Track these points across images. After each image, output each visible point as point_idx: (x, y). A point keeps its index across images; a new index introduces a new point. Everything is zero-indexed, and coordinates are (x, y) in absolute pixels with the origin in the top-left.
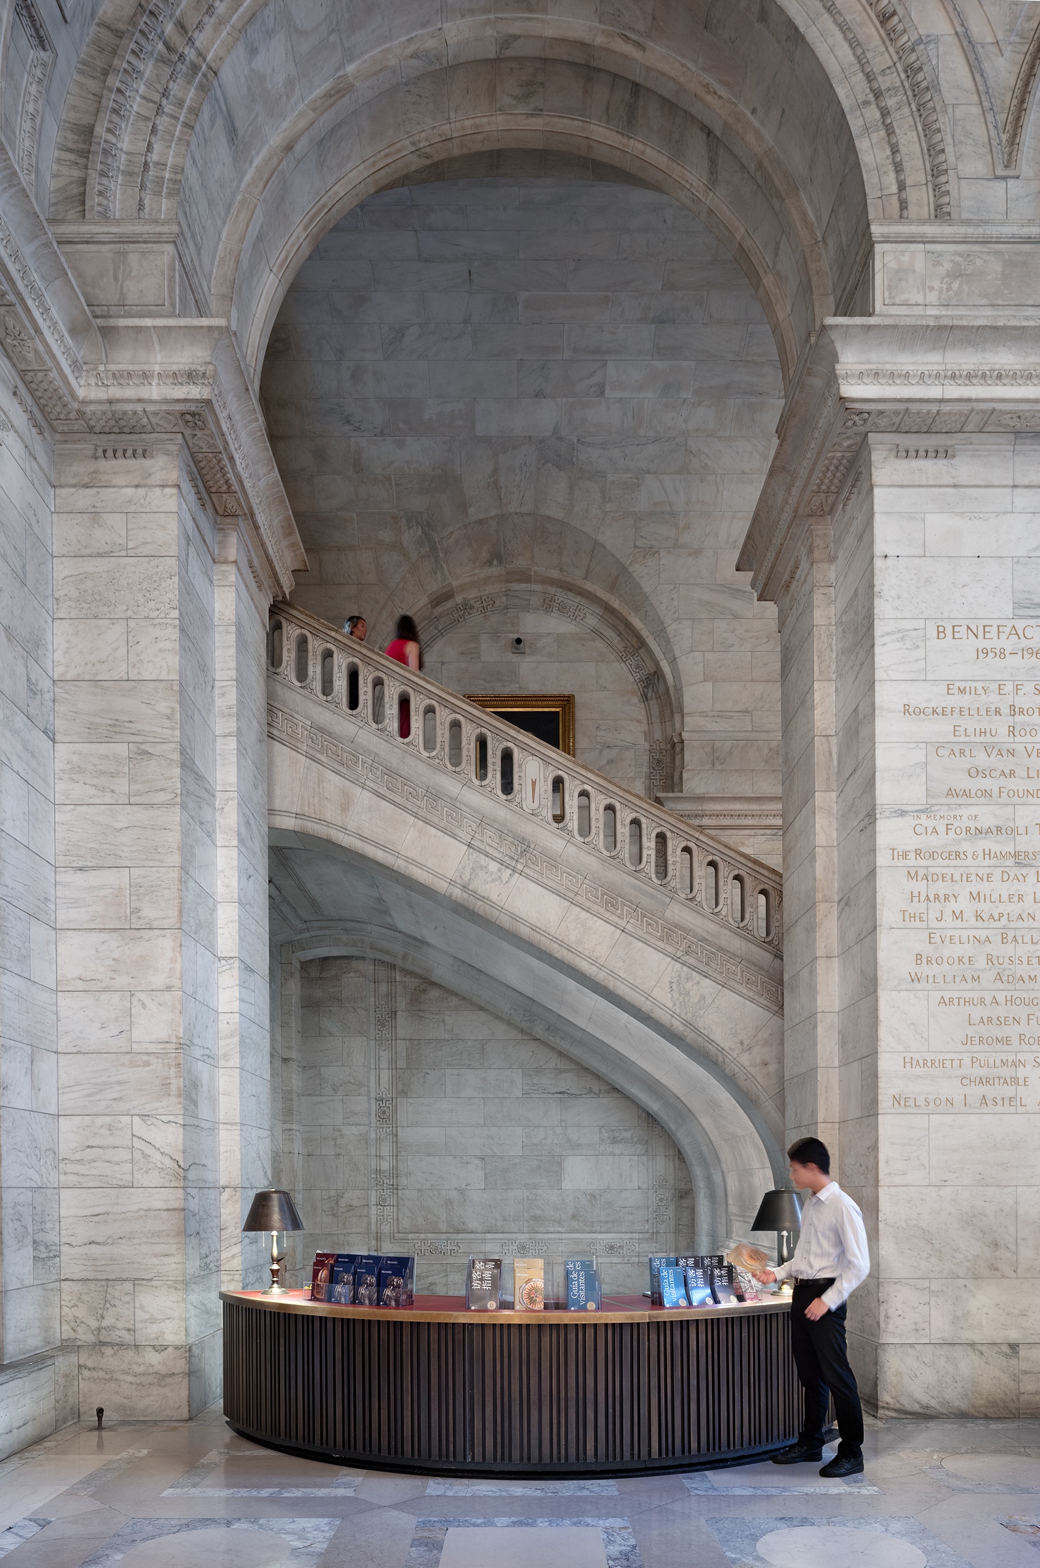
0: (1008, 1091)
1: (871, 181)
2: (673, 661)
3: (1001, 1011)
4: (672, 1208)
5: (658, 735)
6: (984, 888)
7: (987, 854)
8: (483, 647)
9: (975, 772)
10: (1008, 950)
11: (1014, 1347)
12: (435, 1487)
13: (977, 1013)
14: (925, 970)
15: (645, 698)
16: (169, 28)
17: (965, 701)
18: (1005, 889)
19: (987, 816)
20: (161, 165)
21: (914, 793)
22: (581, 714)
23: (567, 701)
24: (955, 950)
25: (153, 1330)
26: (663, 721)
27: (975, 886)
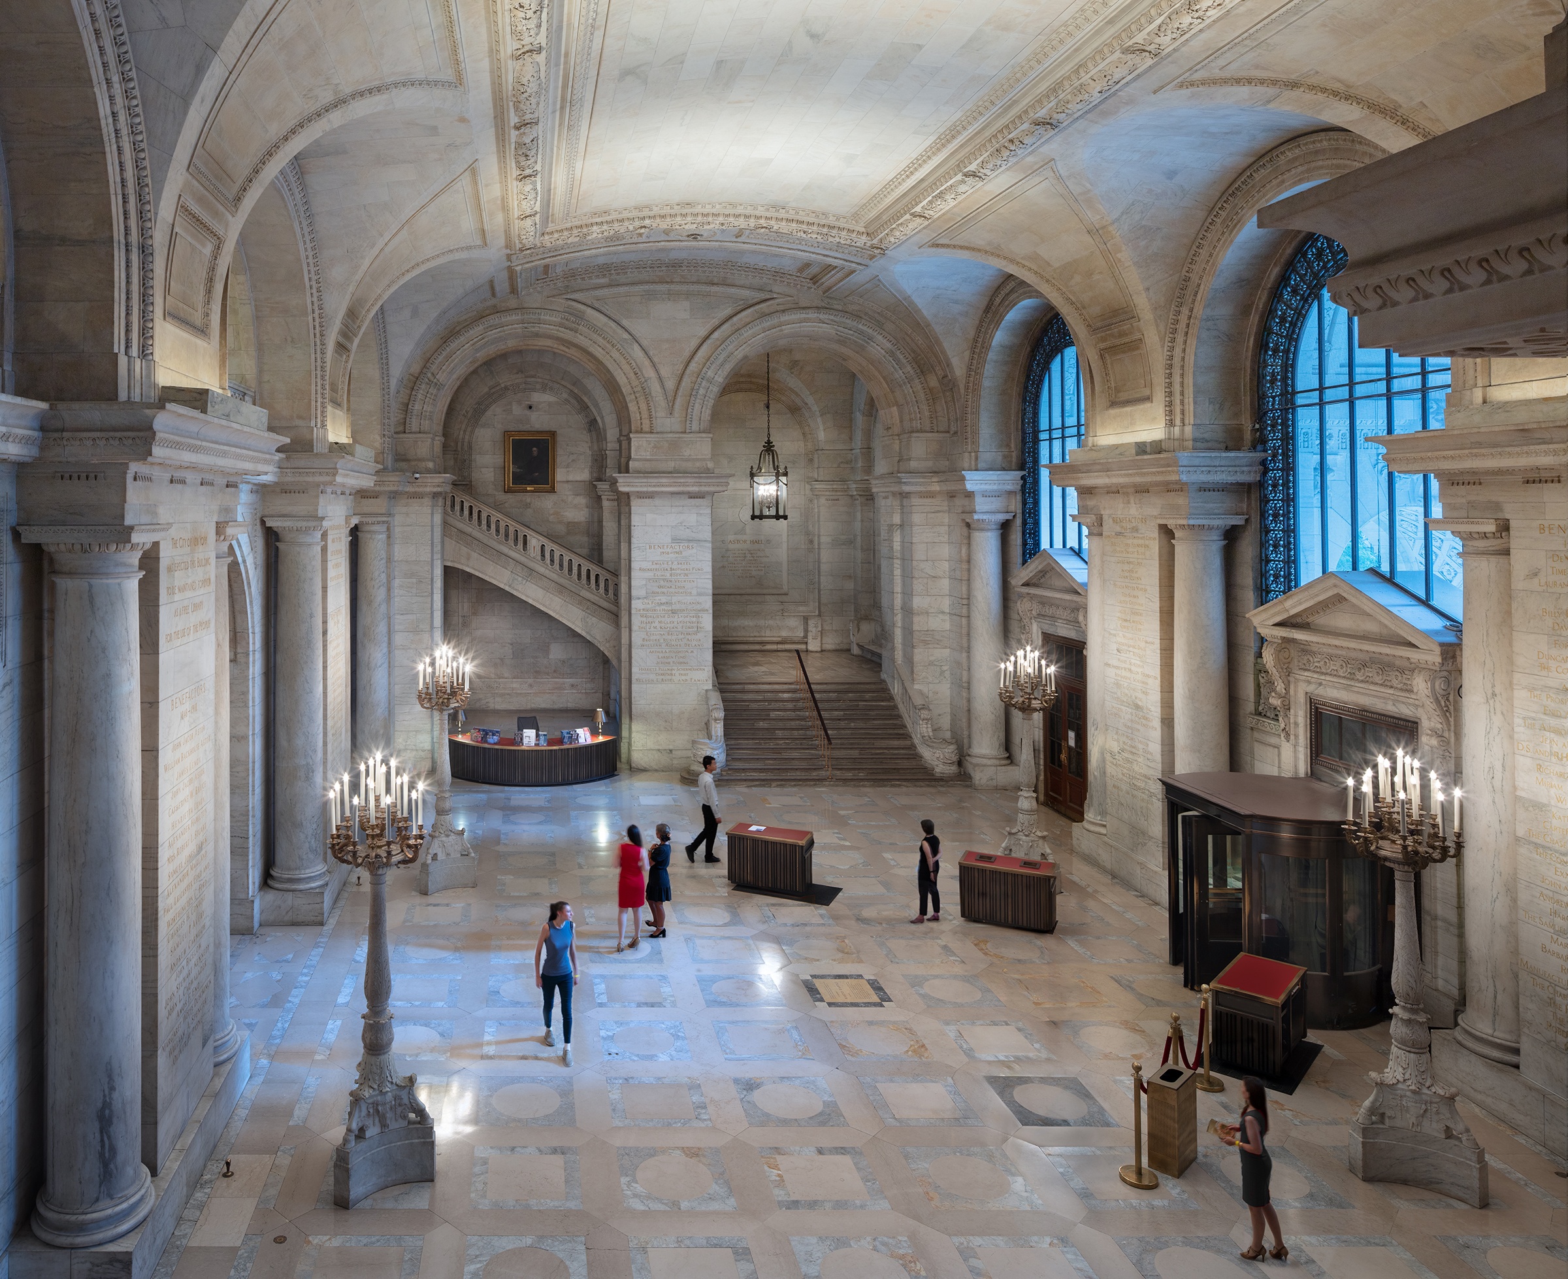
0: (670, 677)
1: (632, 415)
2: (602, 418)
3: (667, 655)
4: (601, 667)
5: (596, 448)
6: (663, 619)
7: (664, 610)
8: (514, 407)
9: (660, 587)
10: (670, 637)
11: (671, 751)
12: (507, 788)
13: (661, 655)
14: (645, 643)
15: (590, 431)
16: (429, 375)
17: (657, 566)
18: (669, 620)
19: (664, 599)
20: (426, 411)
21: (642, 593)
22: (559, 439)
23: (553, 434)
24: (655, 637)
25: (422, 745)
26: (598, 442)
27: (660, 619)
